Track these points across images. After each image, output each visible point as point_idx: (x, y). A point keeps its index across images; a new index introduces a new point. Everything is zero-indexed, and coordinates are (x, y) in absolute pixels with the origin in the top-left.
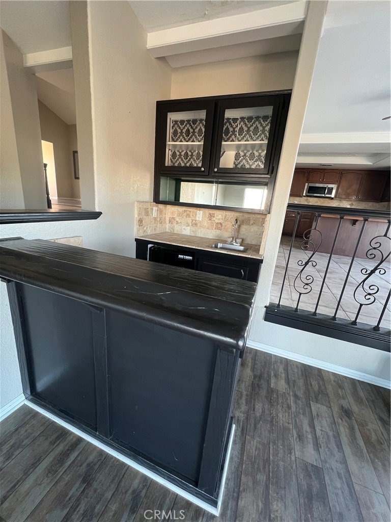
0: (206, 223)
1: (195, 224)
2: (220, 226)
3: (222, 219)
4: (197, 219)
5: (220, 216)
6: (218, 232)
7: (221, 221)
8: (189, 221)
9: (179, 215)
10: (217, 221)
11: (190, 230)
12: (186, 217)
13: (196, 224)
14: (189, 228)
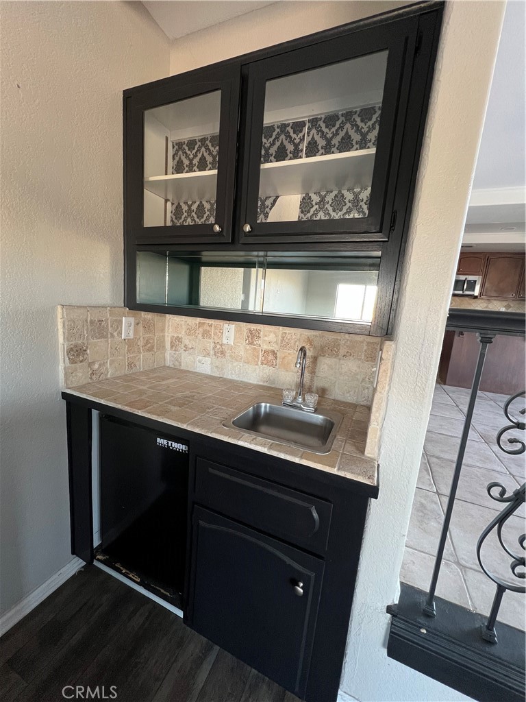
0: (243, 349)
1: (220, 352)
2: (271, 357)
3: (276, 342)
4: (225, 341)
5: (272, 337)
6: (268, 371)
7: (275, 347)
8: (210, 345)
9: (190, 332)
10: (265, 347)
11: (211, 364)
12: (203, 336)
13: (223, 353)
14: (208, 360)
